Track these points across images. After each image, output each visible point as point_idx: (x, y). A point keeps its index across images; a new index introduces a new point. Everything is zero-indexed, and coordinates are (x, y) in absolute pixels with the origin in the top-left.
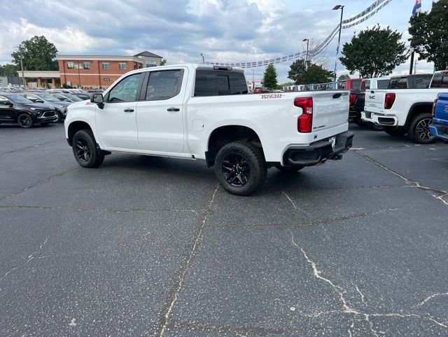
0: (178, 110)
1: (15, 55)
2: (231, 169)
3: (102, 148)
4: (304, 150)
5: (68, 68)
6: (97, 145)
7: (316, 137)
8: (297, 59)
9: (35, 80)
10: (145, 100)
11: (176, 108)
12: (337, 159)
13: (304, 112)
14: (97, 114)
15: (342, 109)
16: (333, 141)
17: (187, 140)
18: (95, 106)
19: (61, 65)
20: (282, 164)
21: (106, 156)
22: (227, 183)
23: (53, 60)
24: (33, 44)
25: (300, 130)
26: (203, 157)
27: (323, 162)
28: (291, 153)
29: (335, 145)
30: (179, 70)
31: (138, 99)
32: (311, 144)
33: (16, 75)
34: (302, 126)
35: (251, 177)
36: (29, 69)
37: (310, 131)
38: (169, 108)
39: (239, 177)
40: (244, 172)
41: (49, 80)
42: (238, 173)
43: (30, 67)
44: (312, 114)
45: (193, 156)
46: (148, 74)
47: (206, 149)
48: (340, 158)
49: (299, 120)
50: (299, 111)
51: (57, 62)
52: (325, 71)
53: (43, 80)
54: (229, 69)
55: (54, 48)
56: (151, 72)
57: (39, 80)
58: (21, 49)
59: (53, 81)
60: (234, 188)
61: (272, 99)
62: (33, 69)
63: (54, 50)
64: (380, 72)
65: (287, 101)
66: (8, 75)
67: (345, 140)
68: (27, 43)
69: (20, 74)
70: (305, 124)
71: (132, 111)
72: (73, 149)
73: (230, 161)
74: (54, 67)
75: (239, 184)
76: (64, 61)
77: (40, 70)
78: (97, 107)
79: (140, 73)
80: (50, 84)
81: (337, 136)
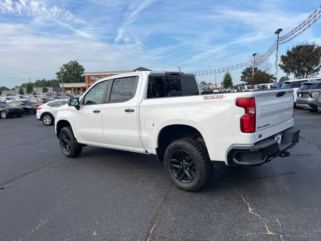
0: (133, 111)
1: (58, 74)
2: (178, 167)
3: (79, 141)
4: (249, 150)
5: (91, 80)
6: (75, 139)
7: (260, 136)
8: (247, 67)
9: (70, 89)
10: (109, 102)
11: (132, 109)
12: (284, 156)
13: (247, 112)
14: (75, 115)
15: (286, 107)
16: (279, 138)
17: (140, 137)
18: (73, 108)
19: (86, 79)
20: (226, 163)
21: (83, 148)
22: (177, 181)
23: (82, 76)
24: (70, 66)
25: (243, 130)
26: (155, 152)
27: (270, 161)
28: (235, 153)
29: (282, 141)
30: (135, 76)
31: (104, 102)
32: (256, 144)
33: (59, 86)
34: (245, 126)
35: (197, 172)
36: (67, 82)
37: (254, 131)
38: (126, 109)
39: (187, 172)
40: (190, 168)
41: (79, 89)
42: (186, 169)
43: (68, 81)
44: (255, 115)
45: (146, 151)
46: (112, 81)
47: (156, 146)
48: (287, 154)
49: (242, 121)
50: (241, 111)
51: (84, 77)
52: (268, 75)
53: (75, 89)
54: (180, 74)
55: (83, 69)
56: (114, 79)
57: (73, 89)
58: (62, 69)
59: (81, 89)
60: (185, 184)
61: (213, 100)
62: (69, 82)
63: (83, 70)
64: (310, 74)
65: (228, 101)
66: (53, 86)
67: (292, 137)
68: (66, 66)
69: (61, 86)
70: (248, 124)
71: (99, 112)
72: (60, 141)
73: (177, 159)
74: (82, 80)
75: (188, 180)
76: (89, 76)
77: (74, 82)
78: (75, 109)
79: (107, 81)
80: (79, 91)
81: (283, 133)
